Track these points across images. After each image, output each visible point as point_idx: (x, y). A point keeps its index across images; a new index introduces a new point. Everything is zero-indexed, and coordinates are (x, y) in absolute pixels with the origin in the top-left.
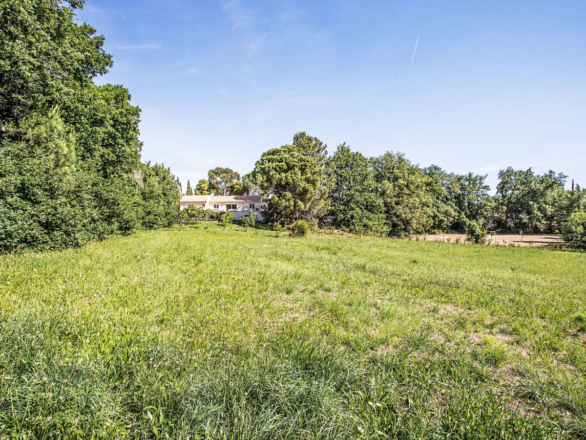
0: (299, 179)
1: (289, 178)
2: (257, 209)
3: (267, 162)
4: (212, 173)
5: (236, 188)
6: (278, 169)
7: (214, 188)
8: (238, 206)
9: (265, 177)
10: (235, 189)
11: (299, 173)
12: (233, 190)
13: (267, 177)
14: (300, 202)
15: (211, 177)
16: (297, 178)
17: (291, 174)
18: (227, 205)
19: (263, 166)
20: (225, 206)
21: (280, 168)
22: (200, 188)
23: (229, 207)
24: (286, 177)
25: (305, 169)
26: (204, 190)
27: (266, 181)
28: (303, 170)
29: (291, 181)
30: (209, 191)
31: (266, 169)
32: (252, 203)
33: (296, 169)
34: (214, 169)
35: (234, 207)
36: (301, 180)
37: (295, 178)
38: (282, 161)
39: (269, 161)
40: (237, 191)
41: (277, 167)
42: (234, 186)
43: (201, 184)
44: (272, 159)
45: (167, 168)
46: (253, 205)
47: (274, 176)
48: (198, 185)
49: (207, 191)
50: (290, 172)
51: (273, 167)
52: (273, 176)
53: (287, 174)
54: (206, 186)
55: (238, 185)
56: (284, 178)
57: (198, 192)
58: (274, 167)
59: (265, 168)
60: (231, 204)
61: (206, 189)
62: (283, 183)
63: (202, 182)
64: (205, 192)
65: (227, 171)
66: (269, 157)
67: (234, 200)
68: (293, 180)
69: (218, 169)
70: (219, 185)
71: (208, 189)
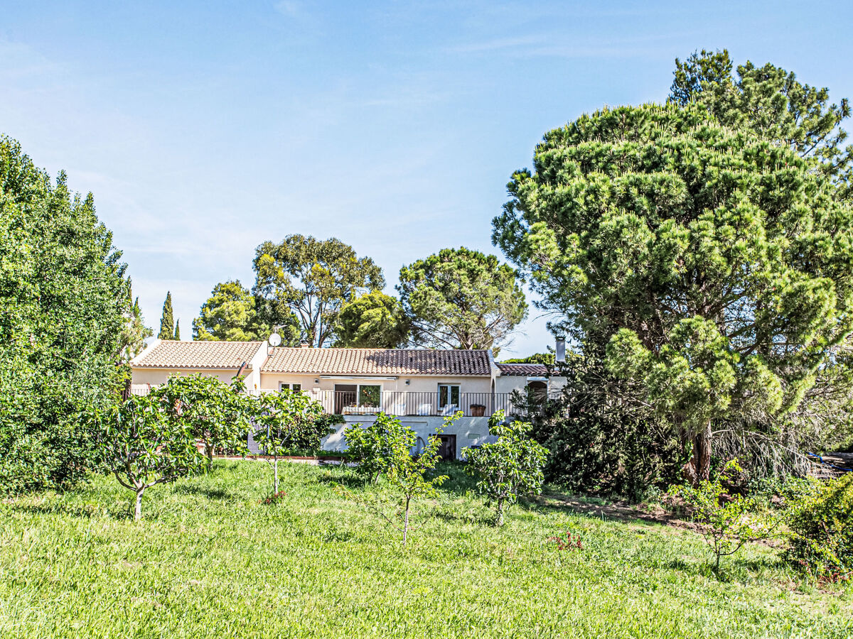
0: (763, 253)
1: (707, 242)
2: (475, 407)
3: (577, 171)
4: (267, 258)
5: (369, 319)
6: (643, 201)
7: (274, 319)
8: (385, 395)
9: (574, 240)
10: (366, 326)
11: (757, 218)
12: (355, 329)
13: (585, 243)
14: (764, 372)
15: (265, 275)
16: (752, 244)
17: (718, 224)
18: (338, 387)
19: (560, 190)
20: (331, 394)
21: (651, 195)
22: (218, 315)
23: (346, 395)
24: (691, 238)
25: (785, 202)
26: (232, 325)
27: (581, 262)
28: (773, 207)
29: (717, 258)
30: (255, 331)
31: (581, 201)
32: (449, 382)
33: (743, 200)
34: (278, 241)
35: (372, 395)
36: (770, 257)
37: (741, 243)
38: (657, 165)
39: (587, 166)
40: (373, 330)
41: (634, 191)
42: (360, 313)
43: (222, 301)
44: (599, 154)
45: (83, 198)
46: (455, 390)
47: (627, 234)
48: (211, 305)
49: (246, 329)
50: (708, 213)
51: (613, 194)
52: (618, 233)
53: (694, 225)
54: (241, 310)
55: (375, 306)
56: (683, 245)
57: (206, 332)
58: (620, 190)
59: (568, 197)
60: (359, 382)
61: (242, 318)
62: (676, 270)
63: (229, 292)
64: (239, 332)
65: (331, 253)
66: (583, 145)
67: (371, 367)
68: (728, 255)
69: (295, 241)
70: (295, 310)
71: (250, 324)
